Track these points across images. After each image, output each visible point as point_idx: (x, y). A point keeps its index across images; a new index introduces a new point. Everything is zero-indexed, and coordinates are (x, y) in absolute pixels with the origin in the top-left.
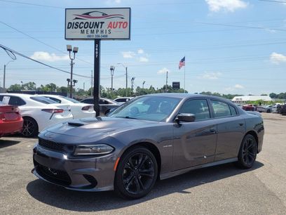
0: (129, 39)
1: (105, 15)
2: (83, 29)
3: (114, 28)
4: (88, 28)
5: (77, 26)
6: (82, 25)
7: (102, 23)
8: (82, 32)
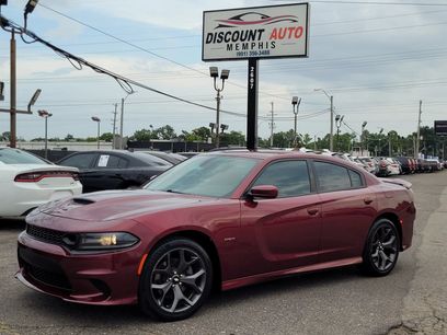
0: (305, 56)
1: (265, 17)
2: (231, 42)
3: (280, 38)
4: (239, 41)
5: (221, 38)
6: (229, 37)
7: (261, 31)
8: (229, 47)
